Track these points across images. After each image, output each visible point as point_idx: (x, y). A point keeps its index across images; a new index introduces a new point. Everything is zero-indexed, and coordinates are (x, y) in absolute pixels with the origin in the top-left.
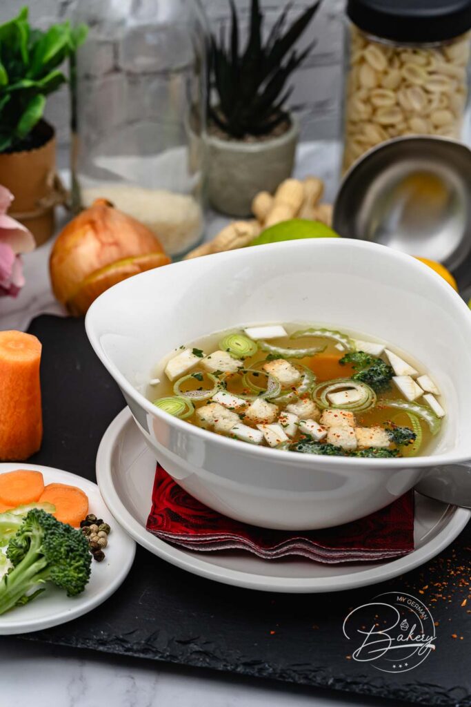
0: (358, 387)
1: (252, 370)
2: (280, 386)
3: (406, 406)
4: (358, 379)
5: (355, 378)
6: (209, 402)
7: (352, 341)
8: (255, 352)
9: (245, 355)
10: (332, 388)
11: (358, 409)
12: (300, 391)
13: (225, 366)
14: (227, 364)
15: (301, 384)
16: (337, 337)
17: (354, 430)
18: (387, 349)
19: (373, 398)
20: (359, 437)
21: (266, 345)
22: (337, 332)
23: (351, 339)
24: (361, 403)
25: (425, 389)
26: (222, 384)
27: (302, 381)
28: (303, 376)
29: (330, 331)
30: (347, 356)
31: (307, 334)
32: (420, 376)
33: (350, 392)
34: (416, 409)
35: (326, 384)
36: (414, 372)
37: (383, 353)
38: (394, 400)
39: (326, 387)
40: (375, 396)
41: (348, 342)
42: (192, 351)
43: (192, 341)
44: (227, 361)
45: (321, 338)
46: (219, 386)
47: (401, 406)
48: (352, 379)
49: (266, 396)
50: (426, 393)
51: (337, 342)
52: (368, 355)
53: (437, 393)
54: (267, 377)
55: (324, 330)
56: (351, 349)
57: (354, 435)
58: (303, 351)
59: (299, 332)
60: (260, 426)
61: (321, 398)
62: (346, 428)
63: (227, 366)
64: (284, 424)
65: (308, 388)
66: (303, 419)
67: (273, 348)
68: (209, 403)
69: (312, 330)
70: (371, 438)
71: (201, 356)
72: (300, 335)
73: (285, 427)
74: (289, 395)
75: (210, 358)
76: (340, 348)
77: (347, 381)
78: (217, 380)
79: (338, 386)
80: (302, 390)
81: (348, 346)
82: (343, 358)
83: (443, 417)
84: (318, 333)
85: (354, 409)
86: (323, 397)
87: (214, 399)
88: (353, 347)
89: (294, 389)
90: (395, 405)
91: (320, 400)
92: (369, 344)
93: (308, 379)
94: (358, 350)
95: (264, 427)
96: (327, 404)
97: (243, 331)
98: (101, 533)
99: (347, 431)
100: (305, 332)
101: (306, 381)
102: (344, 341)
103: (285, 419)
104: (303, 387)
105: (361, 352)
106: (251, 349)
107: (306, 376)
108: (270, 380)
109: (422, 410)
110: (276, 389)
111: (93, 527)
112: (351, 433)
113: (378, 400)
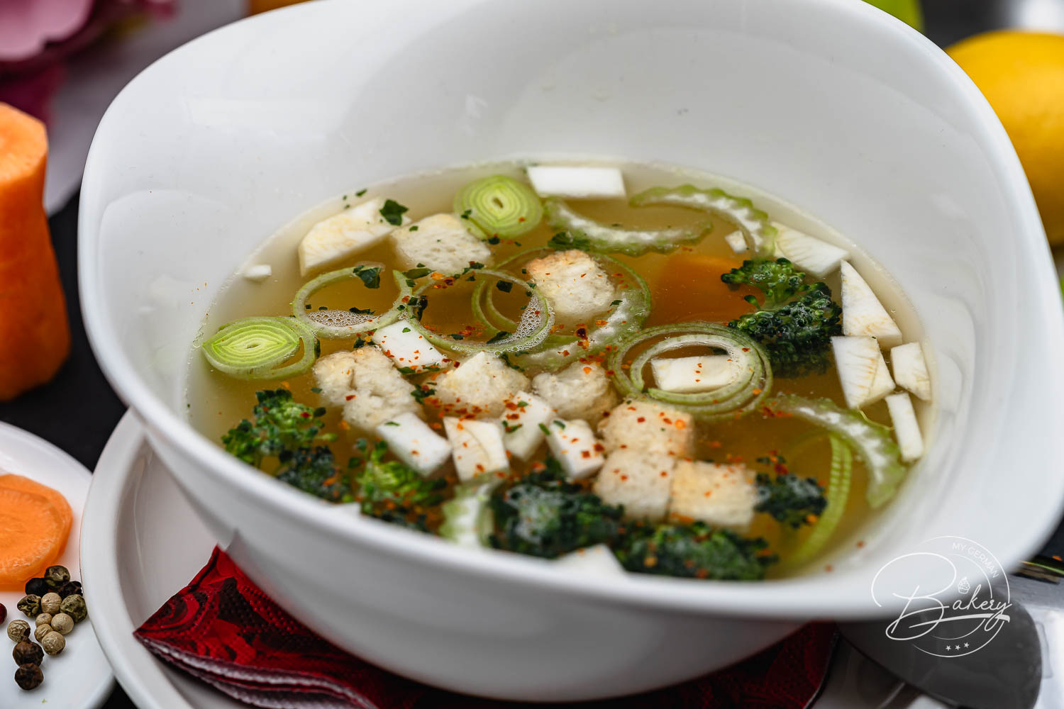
0: (736, 351)
1: (499, 274)
2: (551, 322)
3: (834, 418)
4: (746, 330)
5: (740, 326)
6: (359, 342)
7: (774, 229)
8: (529, 228)
9: (502, 233)
10: (672, 344)
11: (713, 408)
12: (594, 341)
13: (443, 255)
14: (452, 251)
15: (603, 323)
16: (741, 215)
17: (675, 467)
18: (849, 261)
19: (762, 384)
20: (677, 488)
21: (564, 212)
22: (746, 203)
23: (774, 224)
24: (724, 393)
25: (901, 380)
26: (413, 302)
27: (609, 313)
28: (617, 303)
29: (729, 197)
30: (748, 265)
31: (673, 197)
32: (904, 341)
33: (709, 362)
34: (856, 430)
35: (663, 331)
36: (891, 330)
37: (836, 273)
38: (812, 397)
39: (661, 338)
40: (769, 382)
41: (761, 233)
42: (382, 206)
43: (391, 180)
44: (453, 245)
45: (699, 210)
46: (402, 307)
47: (822, 417)
48: (732, 326)
49: (506, 346)
50: (898, 389)
51: (733, 226)
52: (797, 270)
53: (924, 396)
54: (529, 294)
55: (718, 193)
56: (763, 249)
57: (666, 480)
58: (647, 237)
59: (655, 191)
60: (450, 424)
61: (633, 366)
62: (654, 459)
63: (451, 255)
64: (512, 423)
65: (616, 336)
66: (564, 417)
67: (578, 223)
68: (360, 344)
69: (689, 189)
70: (708, 494)
71: (396, 221)
72: (654, 199)
73: (510, 430)
74: (566, 348)
75: (415, 228)
76: (737, 242)
77: (715, 332)
78: (406, 292)
79: (689, 340)
80: (601, 337)
81: (758, 241)
82: (734, 271)
83: (916, 461)
84: (700, 199)
85: (698, 409)
86: (638, 366)
87: (377, 337)
88: (769, 246)
89: (582, 333)
90: (808, 411)
91: (627, 372)
92: (810, 242)
93: (626, 310)
94: (779, 254)
95: (460, 427)
96: (640, 383)
97: (525, 171)
98: (60, 619)
99: (654, 466)
100: (669, 191)
101: (619, 315)
102: (753, 226)
103: (517, 412)
104: (608, 330)
105: (782, 261)
106: (522, 220)
107: (625, 302)
108: (533, 305)
109: (869, 436)
110: (539, 328)
111: (50, 599)
112: (664, 474)
113: (773, 394)
